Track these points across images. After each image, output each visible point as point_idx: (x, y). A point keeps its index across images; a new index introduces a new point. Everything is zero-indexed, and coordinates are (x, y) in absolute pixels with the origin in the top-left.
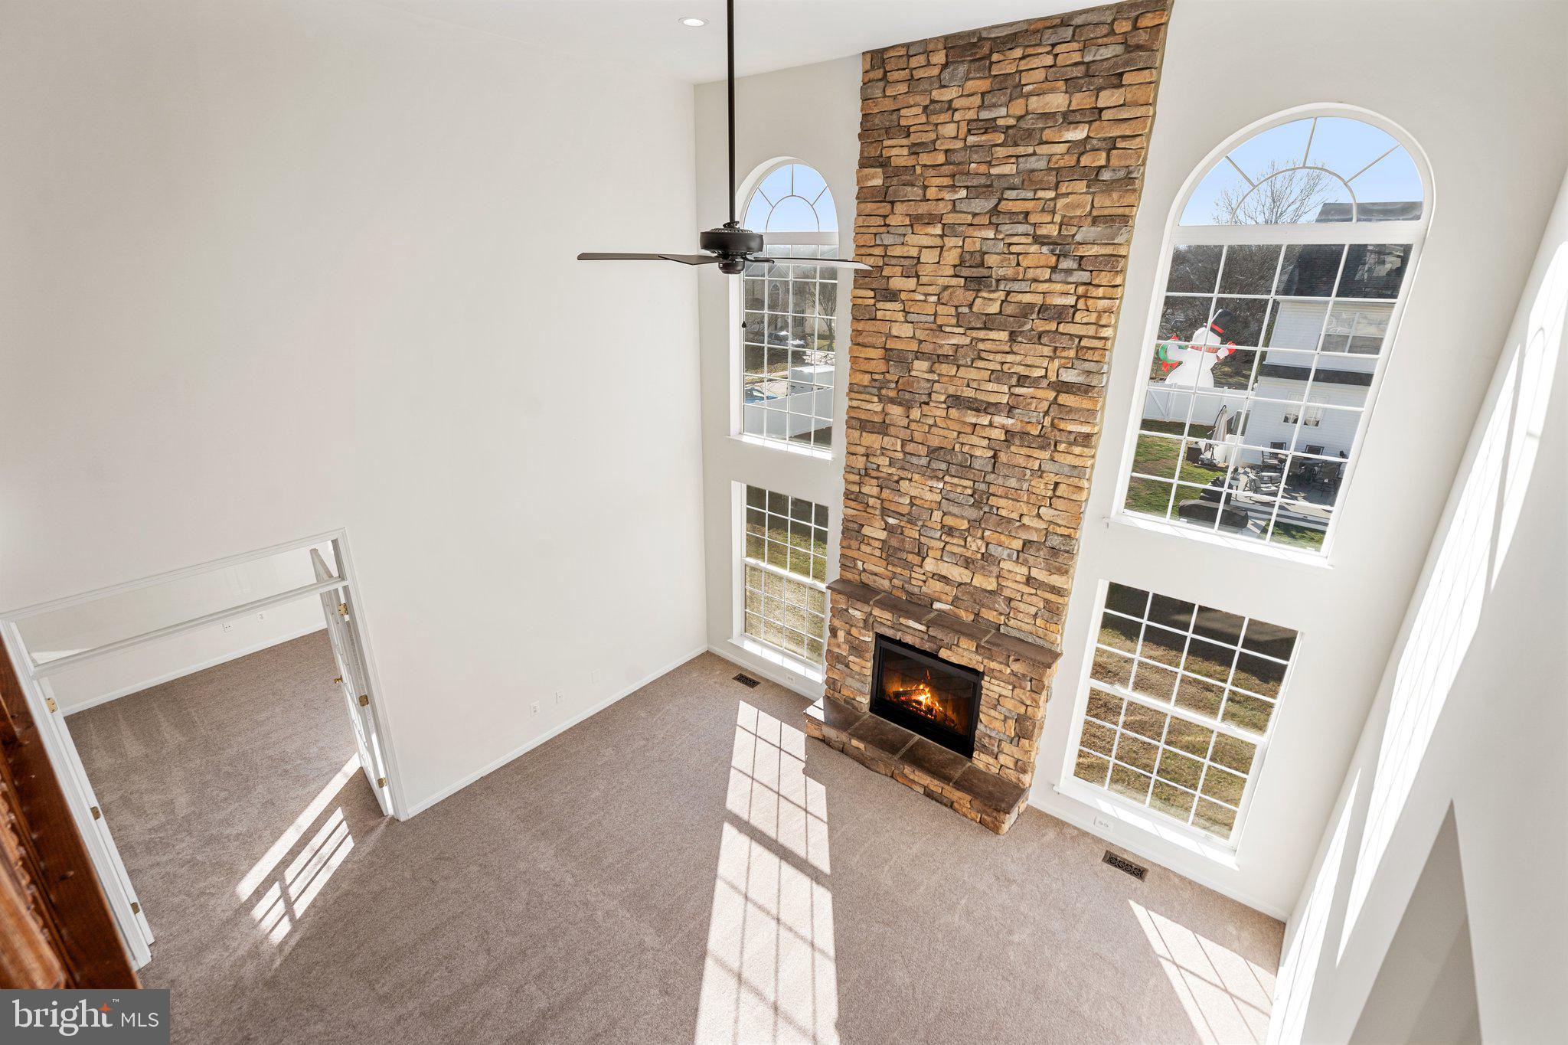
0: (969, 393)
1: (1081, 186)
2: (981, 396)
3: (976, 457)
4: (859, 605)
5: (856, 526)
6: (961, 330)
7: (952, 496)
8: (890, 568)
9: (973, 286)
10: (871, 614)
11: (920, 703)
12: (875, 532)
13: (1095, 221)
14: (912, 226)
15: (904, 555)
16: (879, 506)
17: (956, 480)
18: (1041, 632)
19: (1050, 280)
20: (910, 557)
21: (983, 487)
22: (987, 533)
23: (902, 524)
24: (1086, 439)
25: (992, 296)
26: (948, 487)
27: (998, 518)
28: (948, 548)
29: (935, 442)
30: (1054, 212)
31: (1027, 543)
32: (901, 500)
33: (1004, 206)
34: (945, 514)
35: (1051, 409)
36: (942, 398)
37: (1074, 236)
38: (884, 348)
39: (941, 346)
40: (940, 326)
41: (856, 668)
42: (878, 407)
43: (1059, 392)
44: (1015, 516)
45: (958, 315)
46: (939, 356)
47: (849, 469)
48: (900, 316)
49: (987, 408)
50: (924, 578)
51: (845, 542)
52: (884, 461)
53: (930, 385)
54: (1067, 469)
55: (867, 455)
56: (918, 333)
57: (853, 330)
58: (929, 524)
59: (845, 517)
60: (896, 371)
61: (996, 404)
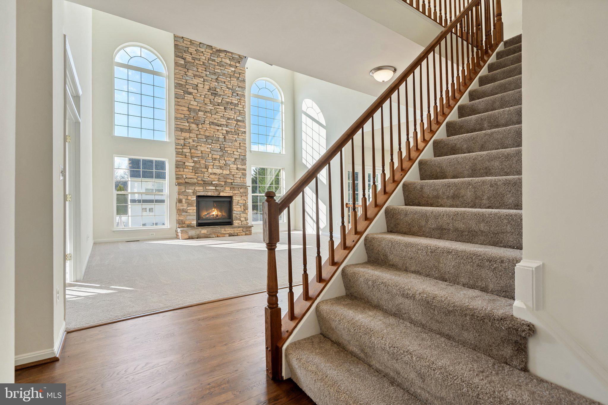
0: (215, 121)
1: (236, 79)
2: (218, 122)
3: (220, 138)
4: (190, 187)
5: (182, 163)
6: (212, 105)
7: (214, 149)
8: (196, 175)
9: (214, 95)
10: (195, 189)
11: (214, 215)
12: (189, 164)
13: (239, 87)
14: (194, 76)
15: (201, 169)
16: (190, 155)
17: (215, 145)
18: (243, 182)
19: (232, 97)
20: (203, 170)
21: (223, 145)
22: (225, 158)
23: (199, 160)
24: (245, 132)
25: (219, 98)
26: (213, 147)
27: (227, 154)
28: (215, 164)
29: (208, 134)
30: (231, 83)
31: (236, 159)
32: (198, 152)
33: (219, 79)
34: (212, 155)
35: (236, 126)
36: (208, 122)
37: (235, 89)
38: (188, 107)
39: (207, 109)
40: (206, 104)
41: (191, 211)
42: (187, 125)
43: (237, 122)
44: (232, 152)
45: (210, 101)
46: (206, 111)
47: (177, 144)
48: (193, 99)
49: (220, 126)
50: (208, 175)
51: (178, 170)
52: (191, 141)
53: (204, 119)
54: (242, 139)
55: (184, 139)
56: (199, 105)
57: (175, 101)
58: (208, 158)
59: (177, 161)
60: (193, 114)
61: (223, 124)
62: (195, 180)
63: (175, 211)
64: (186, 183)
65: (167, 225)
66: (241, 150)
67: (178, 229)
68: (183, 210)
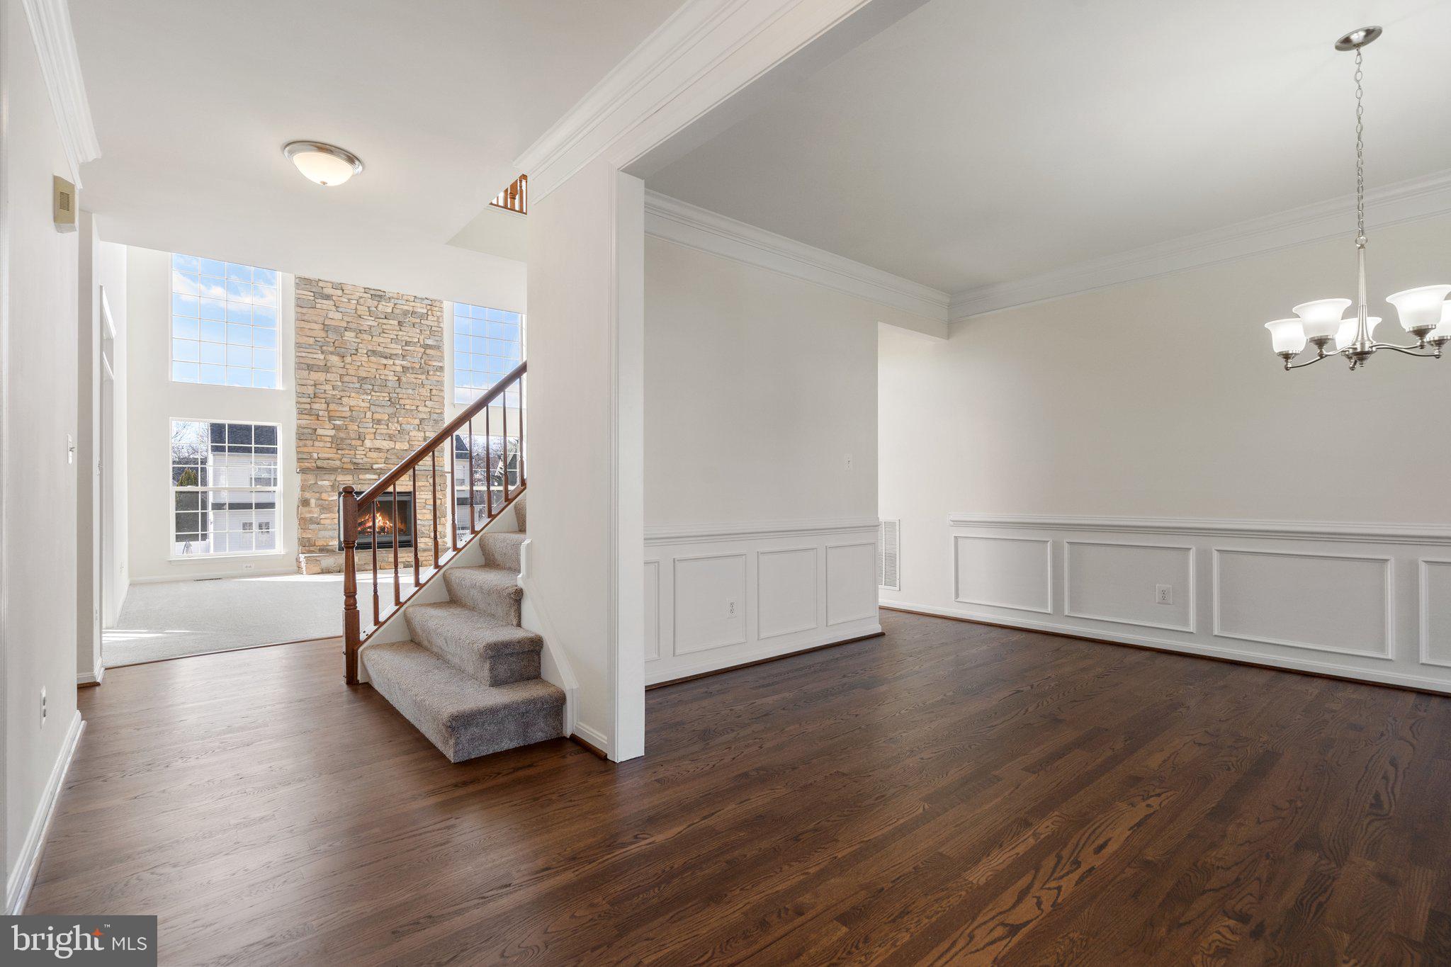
0: (380, 349)
2: (386, 350)
3: (389, 380)
4: (327, 477)
5: (310, 431)
6: (373, 319)
7: (377, 402)
8: (339, 452)
10: (335, 479)
12: (326, 431)
15: (349, 441)
16: (327, 415)
17: (378, 394)
19: (414, 301)
20: (354, 442)
21: (395, 395)
22: (400, 419)
23: (346, 423)
24: (441, 368)
25: (387, 304)
26: (374, 398)
27: (405, 410)
28: (378, 431)
29: (364, 375)
31: (421, 420)
32: (344, 409)
34: (373, 413)
35: (423, 356)
36: (365, 351)
38: (323, 324)
39: (362, 325)
40: (360, 316)
41: (327, 522)
42: (322, 357)
43: (425, 349)
44: (414, 408)
45: (369, 311)
46: (360, 330)
47: (300, 395)
48: (334, 308)
49: (390, 357)
50: (364, 453)
51: (301, 443)
52: (328, 387)
53: (356, 344)
54: (435, 382)
55: (315, 385)
56: (345, 318)
57: (297, 313)
58: (364, 420)
59: (299, 427)
60: (332, 337)
61: (396, 355)
62: (338, 463)
63: (295, 522)
64: (318, 468)
65: (279, 548)
66: (432, 403)
67: (300, 555)
68: (311, 519)
